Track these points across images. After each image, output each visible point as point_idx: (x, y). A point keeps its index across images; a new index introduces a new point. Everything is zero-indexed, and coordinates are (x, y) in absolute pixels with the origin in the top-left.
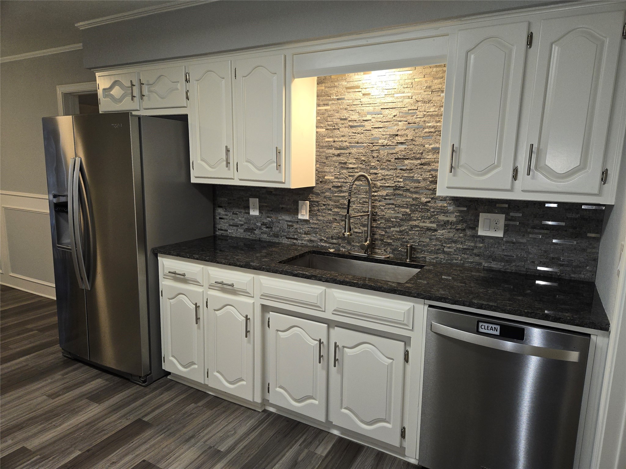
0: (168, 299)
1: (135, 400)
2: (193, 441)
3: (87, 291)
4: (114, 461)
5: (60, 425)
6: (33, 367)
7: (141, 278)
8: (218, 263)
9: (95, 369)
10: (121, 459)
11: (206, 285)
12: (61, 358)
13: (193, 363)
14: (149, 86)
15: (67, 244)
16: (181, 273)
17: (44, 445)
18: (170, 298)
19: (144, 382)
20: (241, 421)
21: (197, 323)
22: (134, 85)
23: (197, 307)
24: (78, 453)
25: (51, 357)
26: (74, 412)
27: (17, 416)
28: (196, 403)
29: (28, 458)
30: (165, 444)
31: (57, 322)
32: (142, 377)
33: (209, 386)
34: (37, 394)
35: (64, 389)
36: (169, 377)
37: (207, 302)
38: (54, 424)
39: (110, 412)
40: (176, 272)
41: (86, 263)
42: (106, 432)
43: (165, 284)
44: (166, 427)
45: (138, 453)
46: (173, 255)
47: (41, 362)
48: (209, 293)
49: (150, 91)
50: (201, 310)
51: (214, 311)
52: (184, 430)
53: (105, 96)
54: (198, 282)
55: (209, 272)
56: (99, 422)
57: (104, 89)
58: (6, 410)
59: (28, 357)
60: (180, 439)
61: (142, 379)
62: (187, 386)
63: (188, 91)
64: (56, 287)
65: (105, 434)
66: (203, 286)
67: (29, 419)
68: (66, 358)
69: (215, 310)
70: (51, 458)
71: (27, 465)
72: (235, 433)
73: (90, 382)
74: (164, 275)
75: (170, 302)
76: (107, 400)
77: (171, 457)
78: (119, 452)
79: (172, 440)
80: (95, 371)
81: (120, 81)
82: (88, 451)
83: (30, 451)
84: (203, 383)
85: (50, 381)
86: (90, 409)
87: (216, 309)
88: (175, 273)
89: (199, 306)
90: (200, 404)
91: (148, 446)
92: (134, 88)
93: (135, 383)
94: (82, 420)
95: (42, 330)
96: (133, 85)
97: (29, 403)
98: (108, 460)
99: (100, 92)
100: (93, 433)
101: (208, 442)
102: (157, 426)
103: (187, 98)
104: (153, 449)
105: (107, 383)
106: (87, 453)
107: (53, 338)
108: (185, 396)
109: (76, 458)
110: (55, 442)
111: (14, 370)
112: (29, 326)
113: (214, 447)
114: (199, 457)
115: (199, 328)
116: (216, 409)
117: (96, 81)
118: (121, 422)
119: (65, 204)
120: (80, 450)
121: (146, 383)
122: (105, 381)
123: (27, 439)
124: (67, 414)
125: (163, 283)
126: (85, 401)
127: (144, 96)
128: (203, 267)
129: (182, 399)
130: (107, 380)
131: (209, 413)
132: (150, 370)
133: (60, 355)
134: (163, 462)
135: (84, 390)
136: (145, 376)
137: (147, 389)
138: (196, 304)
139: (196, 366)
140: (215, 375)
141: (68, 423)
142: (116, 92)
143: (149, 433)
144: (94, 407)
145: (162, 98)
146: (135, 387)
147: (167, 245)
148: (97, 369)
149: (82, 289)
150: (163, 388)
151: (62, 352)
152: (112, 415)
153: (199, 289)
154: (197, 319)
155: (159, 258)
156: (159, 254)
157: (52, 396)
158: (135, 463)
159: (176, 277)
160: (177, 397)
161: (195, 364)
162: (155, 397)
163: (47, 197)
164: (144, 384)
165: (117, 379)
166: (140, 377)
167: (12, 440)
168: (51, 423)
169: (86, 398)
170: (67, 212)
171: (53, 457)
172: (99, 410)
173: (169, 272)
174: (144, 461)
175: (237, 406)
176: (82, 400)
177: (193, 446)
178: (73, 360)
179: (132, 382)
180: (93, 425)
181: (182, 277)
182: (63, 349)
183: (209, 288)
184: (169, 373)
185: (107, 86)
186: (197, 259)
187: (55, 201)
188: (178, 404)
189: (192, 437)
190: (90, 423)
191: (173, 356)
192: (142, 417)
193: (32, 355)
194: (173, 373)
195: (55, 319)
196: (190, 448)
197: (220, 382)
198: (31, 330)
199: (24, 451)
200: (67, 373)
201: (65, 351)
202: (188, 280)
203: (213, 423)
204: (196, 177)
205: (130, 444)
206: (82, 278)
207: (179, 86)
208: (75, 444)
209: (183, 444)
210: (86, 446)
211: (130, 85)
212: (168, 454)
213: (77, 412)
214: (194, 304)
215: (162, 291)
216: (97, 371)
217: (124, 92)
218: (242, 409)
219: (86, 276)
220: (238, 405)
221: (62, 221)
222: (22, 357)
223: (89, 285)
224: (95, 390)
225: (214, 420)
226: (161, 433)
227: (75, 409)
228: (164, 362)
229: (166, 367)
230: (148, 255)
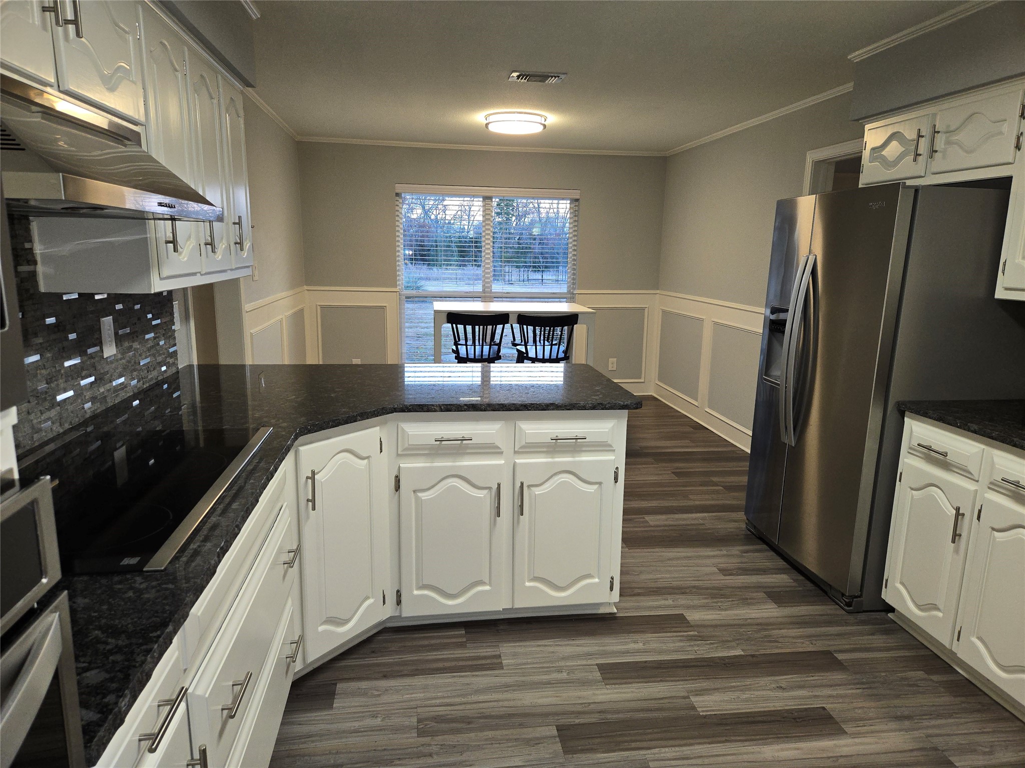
0: (909, 489)
1: (829, 623)
2: (907, 723)
3: (790, 446)
4: (782, 685)
5: (726, 610)
6: (709, 529)
7: (871, 445)
8: (1015, 445)
9: (782, 560)
10: (792, 688)
11: (985, 481)
12: (743, 530)
13: (936, 608)
14: (948, 134)
15: (776, 378)
16: (941, 450)
17: (704, 623)
18: (913, 487)
19: (849, 604)
20: (1009, 741)
21: (953, 541)
22: (923, 136)
23: (959, 514)
24: (738, 652)
25: (732, 525)
26: (746, 602)
27: (682, 577)
28: (928, 672)
29: (685, 629)
30: (860, 705)
31: (746, 484)
32: (846, 596)
33: (958, 655)
34: (708, 561)
35: (739, 569)
36: (890, 615)
37: (980, 511)
38: (719, 604)
39: (792, 623)
40: (931, 447)
41: (796, 406)
42: (780, 645)
43: (908, 462)
44: (867, 683)
45: (817, 694)
46: (930, 418)
47: (719, 527)
48: (986, 495)
49: (948, 143)
50: (965, 523)
51: (990, 529)
52: (897, 702)
53: (872, 159)
54: (971, 473)
55: (993, 460)
56: (773, 629)
57: (873, 149)
58: (673, 566)
59: (706, 514)
60: (887, 710)
61: (845, 599)
62: (919, 641)
63: (1022, 133)
64: (753, 437)
65: (777, 647)
66: (977, 481)
67: (694, 587)
68: (749, 533)
69: (993, 529)
70: (708, 642)
71: (682, 636)
72: (991, 753)
73: (772, 574)
74: (910, 448)
75: (912, 495)
76: (792, 606)
77: (864, 726)
78: (792, 678)
79: (873, 704)
80: (781, 563)
81: (900, 132)
82: (753, 656)
83: (688, 622)
84: (947, 645)
85: (725, 552)
86: (765, 607)
87: (996, 527)
88: (929, 448)
89: (963, 515)
90: (935, 678)
91: (834, 693)
92: (922, 140)
93: (835, 602)
94: (753, 616)
95: (730, 488)
96: (920, 136)
97: (698, 568)
98: (776, 681)
99: (866, 154)
100: (762, 638)
101: (935, 740)
102: (856, 673)
103: (1018, 147)
104: (841, 701)
105: (794, 584)
106: (751, 659)
107: (739, 503)
108: (912, 654)
109: (736, 657)
110: (716, 626)
111: (688, 525)
112: (715, 479)
113: (943, 751)
114: (912, 750)
115: (957, 551)
116: (963, 699)
117: (863, 137)
118: (803, 643)
119: (783, 323)
120: (743, 650)
121: (851, 608)
122: (792, 581)
123: (689, 607)
124: (737, 601)
125: (905, 460)
126: (761, 595)
127: (936, 151)
128: (984, 449)
129: (905, 656)
130: (795, 581)
131: (946, 699)
132: (861, 590)
133: (744, 526)
134: (851, 726)
135: (762, 580)
136: (851, 596)
137: (851, 618)
138: (958, 509)
139: (940, 614)
140: (973, 643)
141: (735, 612)
142: (893, 150)
143: (839, 677)
144: (772, 607)
145: (967, 152)
146: (833, 607)
147: (926, 401)
148: (785, 561)
149: (784, 443)
150: (877, 626)
151: (746, 523)
152: (794, 628)
153: (971, 486)
154: (956, 536)
155: (906, 419)
156: (907, 413)
157: (724, 572)
158: (812, 704)
159: (930, 455)
160: (896, 649)
161: (938, 609)
162: (861, 634)
163: (762, 310)
164: (846, 608)
165: (809, 585)
166: (843, 595)
167: (673, 601)
168: (716, 602)
169: (765, 592)
170: (783, 332)
171: (712, 642)
172: (776, 614)
173: (918, 445)
174: (824, 708)
175: (1007, 714)
176: (757, 592)
177: (906, 730)
178: (758, 538)
179: (830, 598)
180: (765, 629)
181: (941, 457)
182: (747, 519)
183: (989, 488)
184: (892, 610)
185: (879, 142)
186: (975, 432)
187: (773, 317)
188: (896, 659)
189: (908, 718)
190: (764, 625)
191: (902, 583)
192: (835, 651)
193: (711, 514)
194: (898, 611)
195: (745, 479)
196: (900, 730)
197: (982, 659)
198: (716, 484)
199: (681, 618)
200: (747, 552)
201: (749, 522)
202: (950, 464)
203: (950, 716)
204: (1007, 289)
205: (807, 677)
206: (786, 428)
207: (1005, 127)
208: (738, 639)
209: (891, 719)
210: (751, 649)
211: (915, 136)
212: (861, 719)
213: (749, 604)
214: (954, 508)
215: (901, 474)
216: (785, 563)
217: (904, 149)
218: (1017, 725)
219: (792, 426)
220: (1011, 713)
221: (776, 344)
222: (700, 512)
223: (794, 439)
224: (779, 587)
225: (954, 713)
226: (858, 686)
227: (747, 599)
228: (886, 587)
229: (887, 596)
230: (888, 413)
